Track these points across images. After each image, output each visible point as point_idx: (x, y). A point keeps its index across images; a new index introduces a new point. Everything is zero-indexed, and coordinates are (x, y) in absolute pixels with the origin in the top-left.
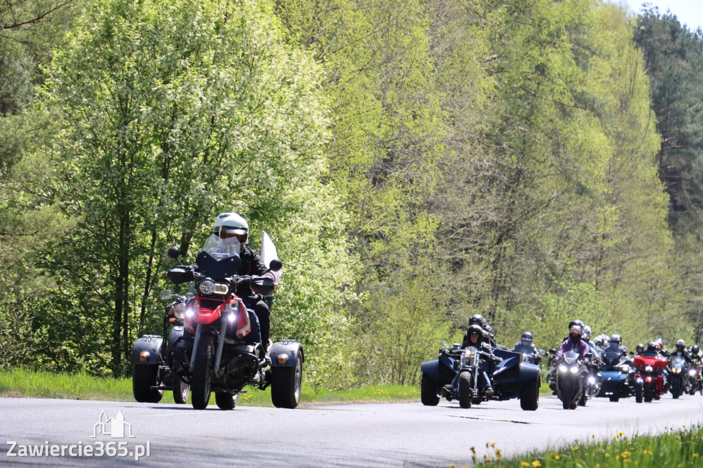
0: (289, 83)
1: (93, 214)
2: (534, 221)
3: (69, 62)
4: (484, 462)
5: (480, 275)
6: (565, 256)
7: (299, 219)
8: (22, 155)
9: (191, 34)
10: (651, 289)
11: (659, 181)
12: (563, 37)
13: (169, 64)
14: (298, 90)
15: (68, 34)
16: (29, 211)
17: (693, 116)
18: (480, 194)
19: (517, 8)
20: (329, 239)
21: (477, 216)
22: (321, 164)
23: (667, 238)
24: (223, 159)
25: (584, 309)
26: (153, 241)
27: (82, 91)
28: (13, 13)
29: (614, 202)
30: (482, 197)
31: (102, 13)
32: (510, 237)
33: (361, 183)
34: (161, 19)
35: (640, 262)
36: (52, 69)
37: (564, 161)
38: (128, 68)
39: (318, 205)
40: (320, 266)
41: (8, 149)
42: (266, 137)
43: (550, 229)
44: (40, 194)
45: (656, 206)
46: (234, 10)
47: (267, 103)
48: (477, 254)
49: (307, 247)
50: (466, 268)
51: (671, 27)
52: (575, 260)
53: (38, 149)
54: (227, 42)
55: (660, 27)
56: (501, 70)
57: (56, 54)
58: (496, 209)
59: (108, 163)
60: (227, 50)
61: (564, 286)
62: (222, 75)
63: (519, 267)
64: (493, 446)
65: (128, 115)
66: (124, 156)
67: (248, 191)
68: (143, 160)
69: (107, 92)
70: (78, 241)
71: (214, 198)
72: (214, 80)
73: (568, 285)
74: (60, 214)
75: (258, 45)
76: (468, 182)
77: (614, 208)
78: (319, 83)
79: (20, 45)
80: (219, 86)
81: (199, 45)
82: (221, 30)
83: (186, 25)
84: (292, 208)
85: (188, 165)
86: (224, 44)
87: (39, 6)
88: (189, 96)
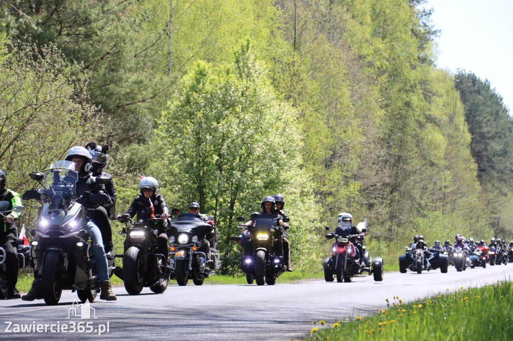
0: (280, 119)
1: (186, 191)
2: (408, 181)
3: (170, 116)
4: (393, 306)
5: (383, 210)
6: (425, 198)
7: (289, 188)
8: (149, 164)
9: (229, 98)
10: (471, 212)
11: (472, 157)
12: (418, 87)
13: (219, 114)
14: (285, 122)
15: (169, 103)
17: (486, 124)
18: (380, 169)
19: (393, 74)
20: (305, 197)
21: (380, 180)
22: (299, 159)
23: (477, 185)
24: (249, 160)
25: (437, 225)
26: (217, 203)
27: (177, 130)
28: (142, 94)
29: (449, 169)
30: (382, 171)
31: (185, 91)
32: (397, 190)
33: (319, 168)
34: (214, 92)
35: (464, 199)
36: (162, 120)
37: (422, 150)
38: (199, 117)
39: (298, 180)
40: (301, 211)
41: (142, 162)
42: (271, 148)
43: (417, 185)
45: (471, 170)
46: (250, 85)
47: (269, 130)
48: (381, 200)
49: (294, 201)
50: (375, 207)
51: (472, 79)
52: (431, 200)
53: (157, 161)
54: (248, 101)
55: (467, 80)
56: (387, 106)
57: (163, 113)
58: (389, 176)
59: (192, 165)
60: (248, 105)
61: (426, 214)
62: (246, 117)
63: (403, 205)
64: (397, 298)
65: (200, 140)
66: (199, 161)
67: (263, 175)
68: (209, 163)
69: (190, 130)
70: (179, 205)
71: (245, 180)
72: (242, 120)
73: (428, 213)
74: (170, 192)
75: (264, 101)
76: (374, 164)
77: (449, 172)
78: (295, 118)
79: (146, 110)
80: (245, 122)
81: (234, 103)
82: (244, 95)
83: (226, 94)
84: (286, 182)
85: (232, 164)
86: (246, 102)
87: (155, 90)
88: (230, 129)
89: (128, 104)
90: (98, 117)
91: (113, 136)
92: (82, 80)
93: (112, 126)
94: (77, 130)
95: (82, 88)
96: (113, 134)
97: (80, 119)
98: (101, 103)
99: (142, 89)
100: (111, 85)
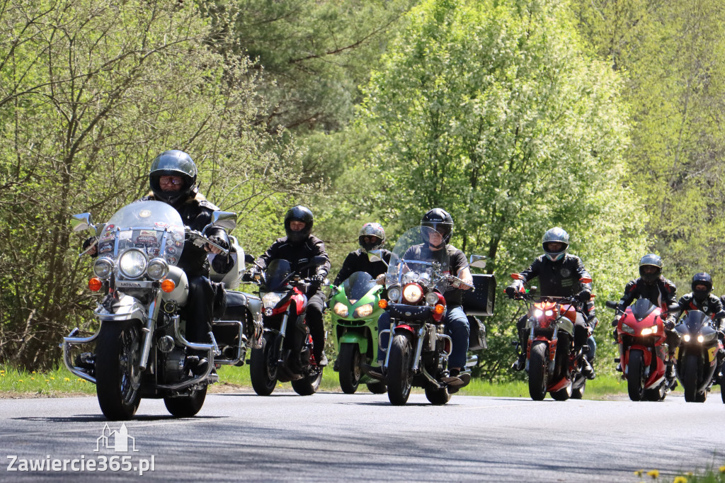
0: (589, 93)
1: (409, 222)
3: (385, 82)
7: (601, 221)
8: (343, 169)
9: (496, 51)
13: (476, 80)
14: (597, 99)
15: (384, 56)
16: (351, 220)
20: (630, 239)
22: (621, 168)
24: (528, 167)
27: (398, 108)
28: (335, 39)
31: (415, 36)
33: (661, 185)
34: (468, 38)
36: (371, 90)
38: (439, 86)
39: (618, 206)
40: (621, 265)
41: (331, 164)
42: (567, 145)
44: (360, 204)
46: (536, 27)
47: (567, 113)
49: (609, 246)
53: (358, 163)
54: (530, 58)
57: (373, 74)
59: (422, 175)
60: (530, 64)
62: (525, 88)
65: (438, 128)
66: (436, 167)
67: (552, 196)
68: (452, 170)
69: (419, 108)
71: (518, 205)
72: (517, 94)
75: (559, 59)
78: (617, 92)
79: (341, 68)
80: (522, 97)
81: (504, 62)
82: (524, 46)
83: (490, 43)
84: (593, 211)
85: (495, 173)
86: (527, 59)
87: (358, 32)
88: (494, 110)
89: (309, 58)
90: (252, 79)
91: (279, 115)
92: (227, 9)
93: (277, 97)
94: (215, 102)
95: (226, 25)
96: (280, 111)
97: (221, 82)
98: (260, 53)
99: (335, 29)
100: (279, 21)
